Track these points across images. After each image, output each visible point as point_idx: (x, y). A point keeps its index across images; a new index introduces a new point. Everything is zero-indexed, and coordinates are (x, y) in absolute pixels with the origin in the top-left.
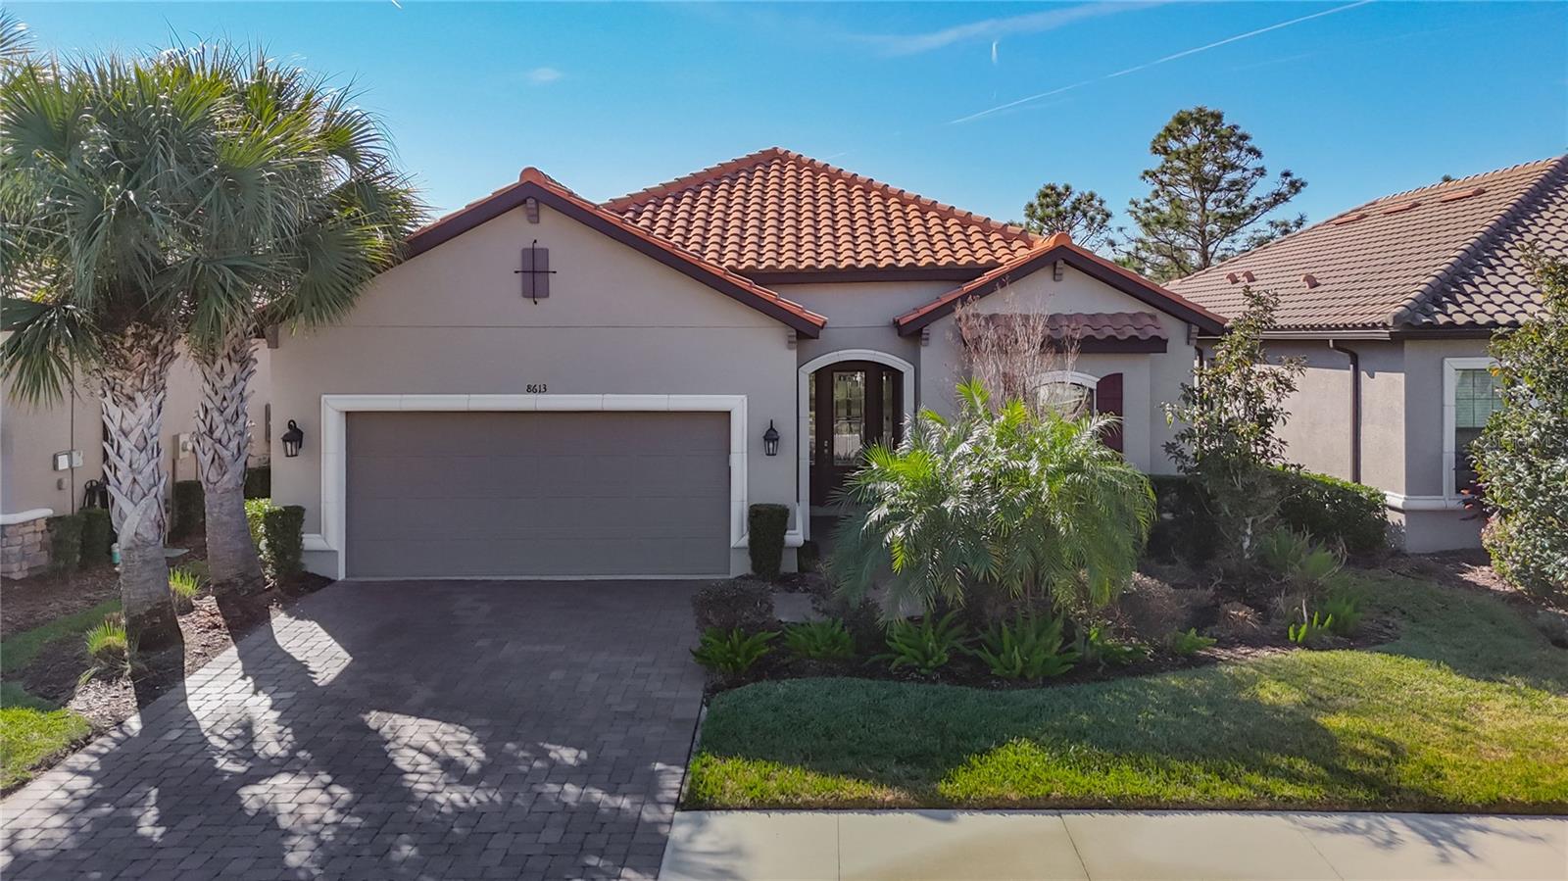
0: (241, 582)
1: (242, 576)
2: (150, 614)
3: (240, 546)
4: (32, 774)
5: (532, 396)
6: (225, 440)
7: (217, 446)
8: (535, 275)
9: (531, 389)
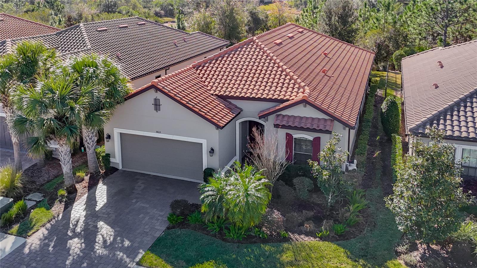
0: (94, 173)
1: (95, 172)
2: (70, 187)
3: (94, 165)
4: (40, 228)
5: (157, 134)
6: (89, 143)
7: (88, 144)
8: (157, 105)
9: (157, 132)
